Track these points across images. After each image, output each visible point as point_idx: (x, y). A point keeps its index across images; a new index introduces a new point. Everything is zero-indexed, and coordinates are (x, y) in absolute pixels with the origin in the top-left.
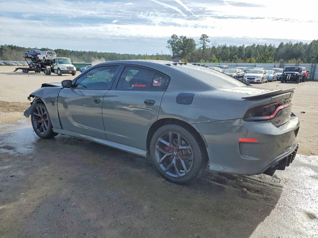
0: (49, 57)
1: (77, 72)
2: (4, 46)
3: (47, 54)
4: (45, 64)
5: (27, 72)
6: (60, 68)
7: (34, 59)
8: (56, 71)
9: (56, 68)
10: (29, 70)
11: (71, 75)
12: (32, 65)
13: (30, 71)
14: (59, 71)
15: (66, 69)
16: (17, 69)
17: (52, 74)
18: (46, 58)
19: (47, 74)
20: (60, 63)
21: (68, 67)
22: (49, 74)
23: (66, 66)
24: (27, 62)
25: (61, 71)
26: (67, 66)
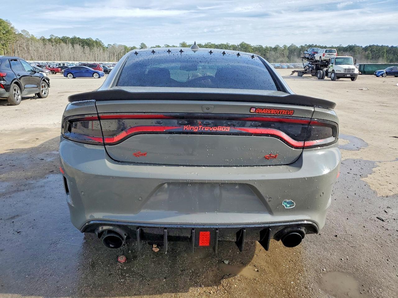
0: (327, 57)
1: (359, 76)
2: (304, 46)
3: (324, 52)
4: (321, 65)
5: (301, 76)
6: (335, 71)
7: (311, 59)
8: (329, 74)
9: (330, 70)
10: (304, 73)
11: (350, 79)
12: (307, 67)
13: (304, 75)
14: (333, 74)
15: (342, 72)
16: (294, 72)
17: (326, 78)
18: (323, 58)
19: (319, 78)
20: (337, 63)
21: (346, 69)
22: (322, 79)
23: (342, 68)
24: (303, 64)
25: (336, 74)
26: (344, 68)
